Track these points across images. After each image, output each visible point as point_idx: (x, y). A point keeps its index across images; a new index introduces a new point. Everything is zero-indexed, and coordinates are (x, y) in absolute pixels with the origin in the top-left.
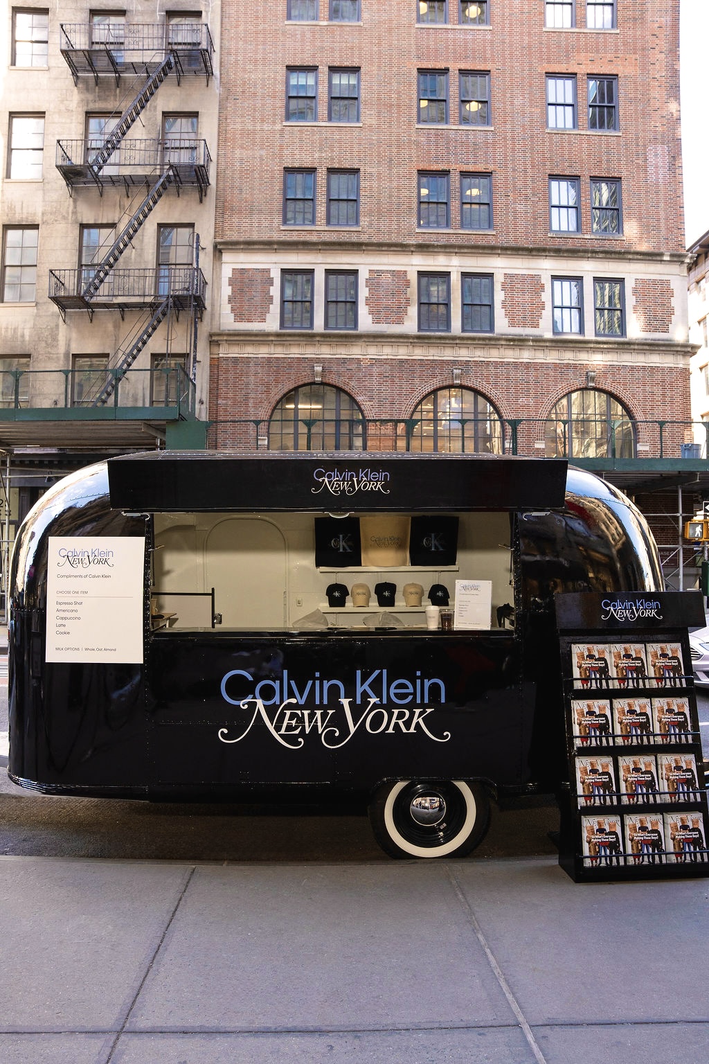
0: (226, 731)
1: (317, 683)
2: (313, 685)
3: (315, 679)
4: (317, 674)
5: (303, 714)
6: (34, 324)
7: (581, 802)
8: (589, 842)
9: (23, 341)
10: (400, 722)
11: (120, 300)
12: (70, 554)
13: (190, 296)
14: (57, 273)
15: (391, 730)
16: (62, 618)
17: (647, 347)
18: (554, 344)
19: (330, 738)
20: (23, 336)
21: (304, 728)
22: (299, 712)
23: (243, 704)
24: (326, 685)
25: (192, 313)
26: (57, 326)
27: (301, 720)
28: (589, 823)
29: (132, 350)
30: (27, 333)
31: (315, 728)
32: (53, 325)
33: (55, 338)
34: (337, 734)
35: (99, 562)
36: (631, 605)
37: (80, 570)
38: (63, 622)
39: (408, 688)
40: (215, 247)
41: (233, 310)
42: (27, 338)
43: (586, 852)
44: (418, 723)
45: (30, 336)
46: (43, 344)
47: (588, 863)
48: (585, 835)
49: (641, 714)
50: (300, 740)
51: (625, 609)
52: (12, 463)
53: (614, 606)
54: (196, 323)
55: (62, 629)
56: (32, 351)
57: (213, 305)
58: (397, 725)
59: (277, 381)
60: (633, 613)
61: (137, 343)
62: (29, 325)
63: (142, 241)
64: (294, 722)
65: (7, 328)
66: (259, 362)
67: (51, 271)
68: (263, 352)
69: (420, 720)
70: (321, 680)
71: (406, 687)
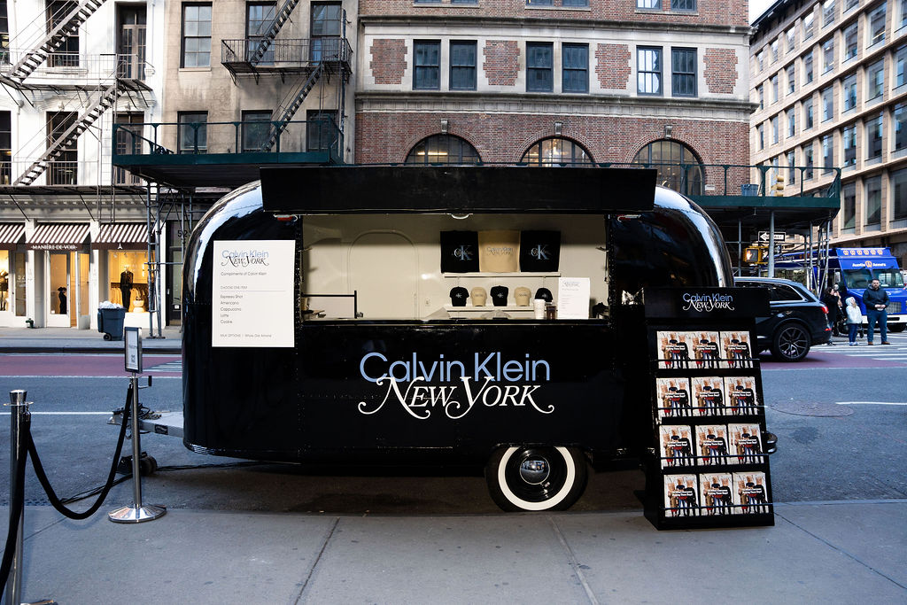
0: (364, 404)
1: (442, 363)
2: (438, 365)
3: (439, 360)
4: (442, 356)
5: (429, 390)
6: (211, 86)
7: (664, 463)
8: (670, 497)
9: (201, 100)
10: (512, 397)
11: (281, 65)
12: (232, 255)
13: (339, 62)
14: (228, 43)
15: (504, 404)
16: (226, 310)
17: (715, 106)
18: (638, 103)
19: (453, 410)
20: (201, 96)
21: (430, 401)
22: (426, 388)
23: (379, 381)
24: (449, 365)
25: (340, 76)
26: (229, 87)
27: (428, 395)
28: (670, 481)
29: (291, 107)
30: (204, 93)
31: (440, 402)
32: (225, 86)
33: (227, 98)
34: (458, 407)
35: (256, 262)
36: (708, 298)
37: (240, 268)
38: (226, 313)
39: (518, 368)
40: (359, 21)
41: (374, 74)
42: (204, 97)
43: (667, 505)
44: (527, 398)
45: (207, 96)
46: (219, 103)
47: (669, 514)
48: (667, 490)
49: (715, 390)
50: (427, 411)
51: (703, 301)
52: (194, 201)
53: (693, 299)
54: (343, 84)
55: (225, 319)
56: (209, 109)
57: (357, 70)
58: (509, 399)
59: (410, 133)
60: (709, 305)
61: (295, 101)
62: (206, 86)
63: (298, 16)
64: (422, 396)
65: (187, 89)
66: (395, 117)
67: (223, 41)
68: (399, 109)
69: (529, 395)
70: (445, 360)
71: (517, 367)
